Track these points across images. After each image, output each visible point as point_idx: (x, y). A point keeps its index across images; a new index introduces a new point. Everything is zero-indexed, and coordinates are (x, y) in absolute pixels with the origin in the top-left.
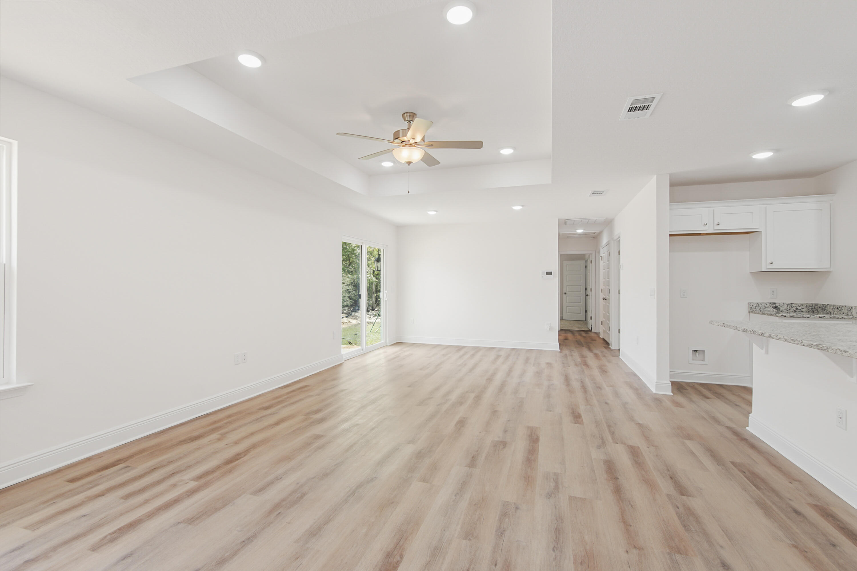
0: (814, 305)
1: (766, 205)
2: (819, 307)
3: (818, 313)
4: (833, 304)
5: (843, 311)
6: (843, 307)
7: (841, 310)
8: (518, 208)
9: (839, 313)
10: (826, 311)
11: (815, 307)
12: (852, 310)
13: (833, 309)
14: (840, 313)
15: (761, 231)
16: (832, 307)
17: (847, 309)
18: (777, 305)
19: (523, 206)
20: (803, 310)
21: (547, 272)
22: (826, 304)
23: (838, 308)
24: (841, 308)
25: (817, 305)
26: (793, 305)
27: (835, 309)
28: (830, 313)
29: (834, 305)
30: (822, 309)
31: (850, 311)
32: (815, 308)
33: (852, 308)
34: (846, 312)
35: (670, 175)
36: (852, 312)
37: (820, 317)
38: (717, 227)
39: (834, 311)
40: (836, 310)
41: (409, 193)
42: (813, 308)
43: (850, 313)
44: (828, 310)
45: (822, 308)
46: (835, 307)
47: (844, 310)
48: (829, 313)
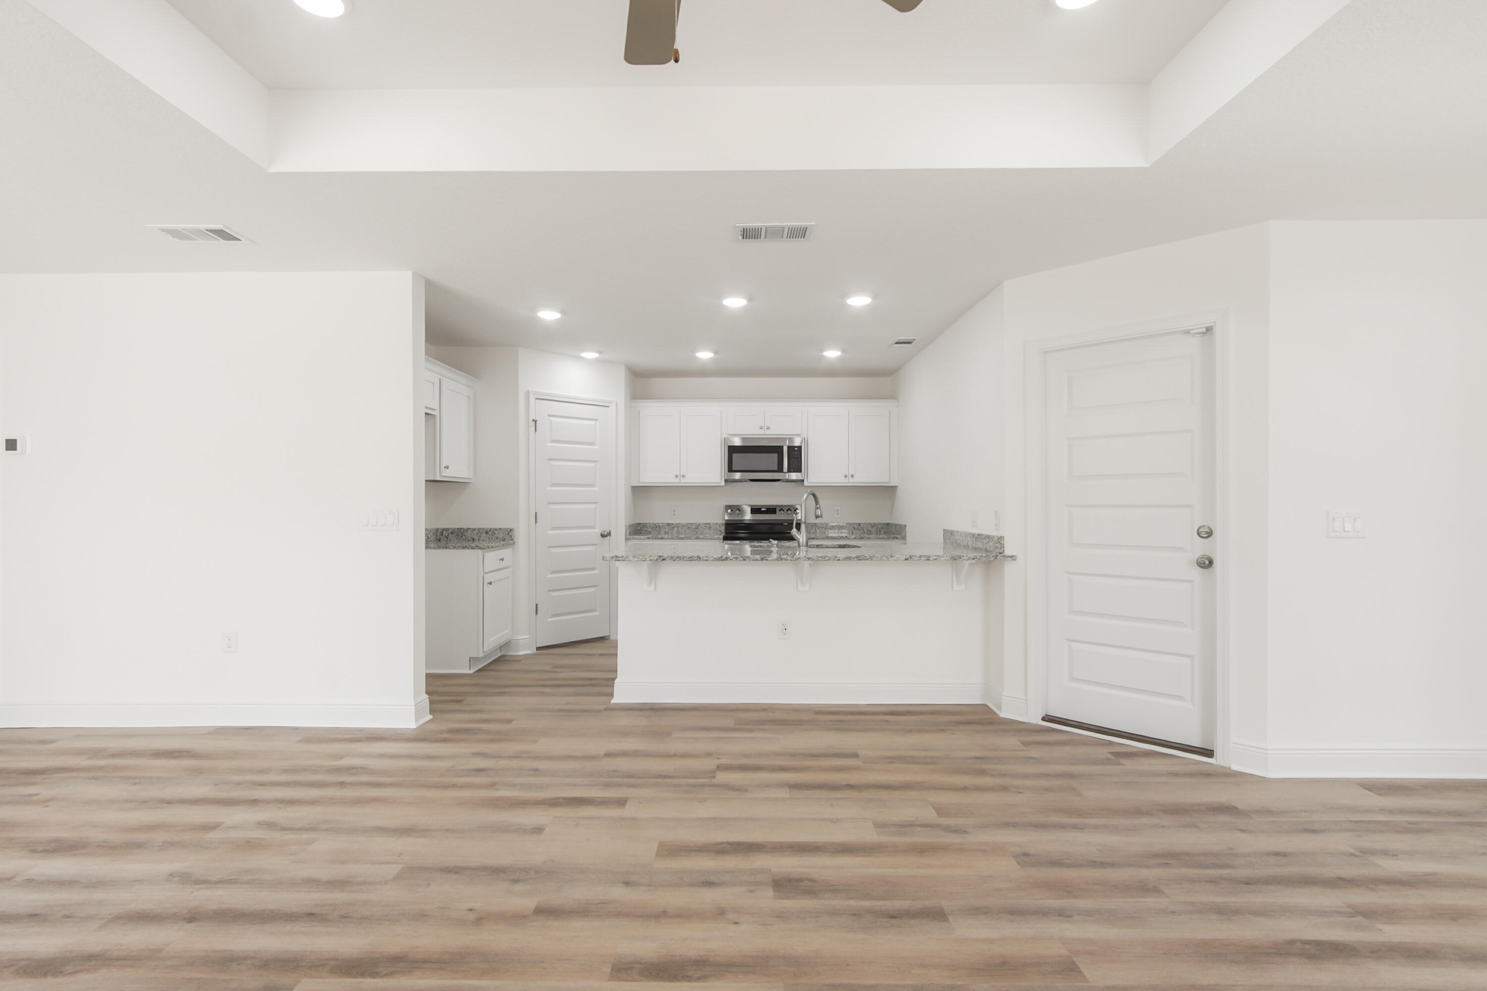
2: (451, 533)
4: (477, 527)
6: (496, 530)
7: (493, 534)
9: (489, 539)
10: (464, 537)
11: (443, 533)
13: (479, 534)
14: (492, 539)
16: (476, 532)
17: (503, 532)
22: (465, 527)
24: (493, 532)
25: (447, 530)
27: (481, 533)
29: (479, 529)
31: (508, 534)
36: (511, 536)
39: (480, 537)
40: (484, 535)
44: (469, 536)
45: (457, 534)
46: (481, 532)
47: (498, 534)
48: (471, 539)
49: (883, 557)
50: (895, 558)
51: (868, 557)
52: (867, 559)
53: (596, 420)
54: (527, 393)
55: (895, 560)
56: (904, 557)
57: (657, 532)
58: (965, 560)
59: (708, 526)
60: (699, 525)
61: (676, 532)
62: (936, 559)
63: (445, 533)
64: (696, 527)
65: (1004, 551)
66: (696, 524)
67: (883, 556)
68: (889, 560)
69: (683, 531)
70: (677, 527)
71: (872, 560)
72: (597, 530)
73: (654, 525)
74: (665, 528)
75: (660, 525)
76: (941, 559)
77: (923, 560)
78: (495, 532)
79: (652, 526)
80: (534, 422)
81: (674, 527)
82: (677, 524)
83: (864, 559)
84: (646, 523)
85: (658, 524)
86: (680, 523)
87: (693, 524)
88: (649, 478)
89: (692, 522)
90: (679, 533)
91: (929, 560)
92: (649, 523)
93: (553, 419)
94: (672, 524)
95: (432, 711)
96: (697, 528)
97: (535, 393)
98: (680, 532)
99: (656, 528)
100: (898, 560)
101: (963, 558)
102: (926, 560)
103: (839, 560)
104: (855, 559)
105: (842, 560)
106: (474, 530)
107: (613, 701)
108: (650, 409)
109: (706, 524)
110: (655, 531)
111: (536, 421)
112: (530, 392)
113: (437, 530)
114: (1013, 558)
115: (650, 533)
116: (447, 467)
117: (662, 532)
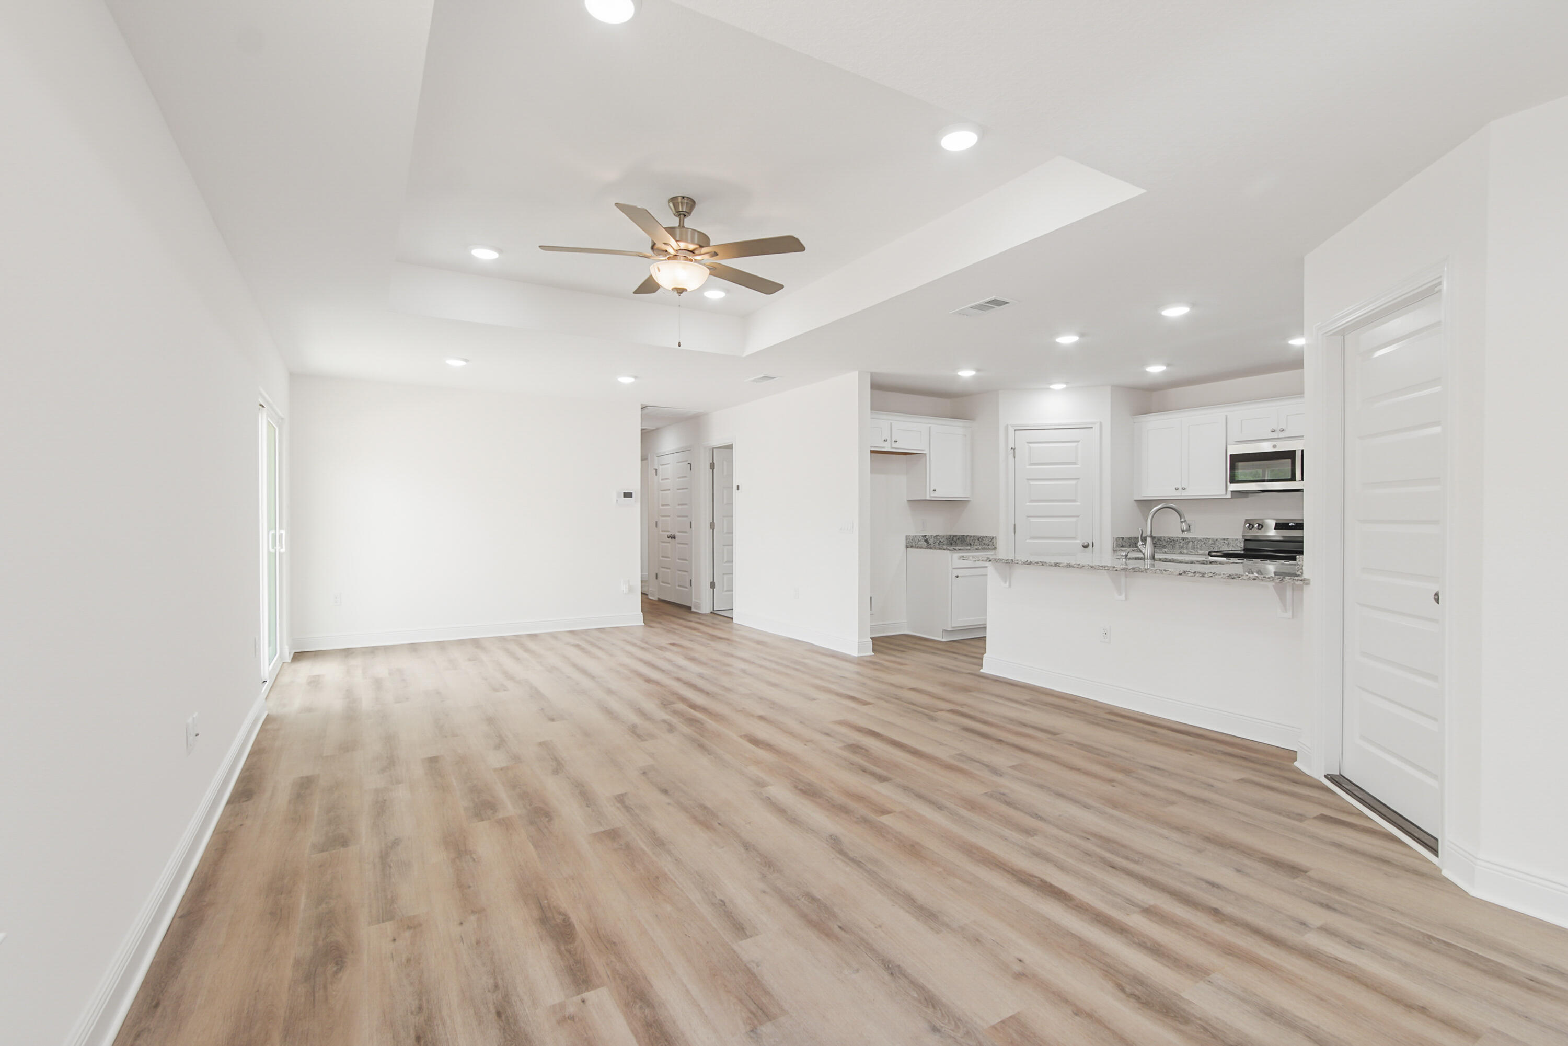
0: (952, 537)
1: (930, 425)
2: (958, 539)
3: (956, 544)
4: (973, 535)
5: (984, 542)
6: (984, 537)
8: (626, 380)
12: (993, 541)
15: (925, 454)
18: (927, 537)
19: (636, 377)
20: (944, 543)
21: (624, 493)
22: (966, 535)
23: (978, 539)
25: (955, 536)
26: (938, 537)
28: (971, 544)
29: (974, 536)
30: (961, 541)
32: (953, 540)
33: (993, 538)
34: (987, 542)
35: (872, 374)
37: (976, 549)
38: (894, 445)
40: (977, 541)
41: (679, 346)
42: (951, 540)
43: (991, 543)
49: (1158, 571)
50: (1168, 572)
51: (1143, 570)
52: (1142, 572)
53: (1078, 441)
54: (1007, 427)
55: (1169, 574)
56: (1178, 572)
57: (1172, 546)
58: (1245, 580)
59: (1226, 542)
60: (1217, 540)
61: (1192, 547)
62: (1212, 576)
63: (955, 539)
64: (1213, 542)
65: (1302, 573)
66: (1213, 539)
67: (1157, 569)
68: (1162, 574)
69: (1198, 546)
70: (1192, 542)
71: (1147, 572)
72: (1078, 541)
73: (1169, 539)
74: (1180, 542)
75: (1175, 539)
76: (1216, 576)
77: (1198, 576)
78: (984, 539)
79: (1166, 539)
80: (1013, 450)
81: (1189, 542)
82: (1193, 538)
83: (1139, 571)
84: (1161, 537)
85: (1172, 537)
86: (1195, 538)
87: (1210, 539)
88: (1151, 491)
89: (1209, 537)
90: (1194, 548)
91: (1204, 577)
92: (1164, 537)
93: (1031, 445)
94: (1187, 538)
95: (874, 650)
96: (1214, 544)
97: (1013, 426)
98: (1196, 547)
99: (1171, 542)
100: (1171, 574)
101: (1242, 577)
102: (1201, 577)
103: (1117, 570)
104: (1131, 570)
105: (1119, 571)
106: (971, 536)
107: (981, 671)
108: (1154, 423)
109: (1224, 539)
110: (1169, 545)
111: (1014, 449)
112: (1009, 426)
113: (950, 536)
114: (1305, 582)
115: (1164, 547)
116: (934, 491)
117: (1177, 546)
